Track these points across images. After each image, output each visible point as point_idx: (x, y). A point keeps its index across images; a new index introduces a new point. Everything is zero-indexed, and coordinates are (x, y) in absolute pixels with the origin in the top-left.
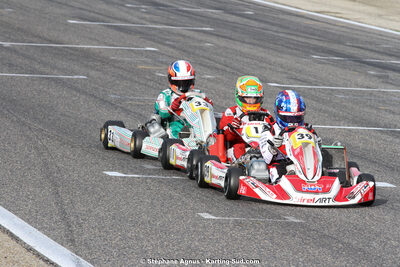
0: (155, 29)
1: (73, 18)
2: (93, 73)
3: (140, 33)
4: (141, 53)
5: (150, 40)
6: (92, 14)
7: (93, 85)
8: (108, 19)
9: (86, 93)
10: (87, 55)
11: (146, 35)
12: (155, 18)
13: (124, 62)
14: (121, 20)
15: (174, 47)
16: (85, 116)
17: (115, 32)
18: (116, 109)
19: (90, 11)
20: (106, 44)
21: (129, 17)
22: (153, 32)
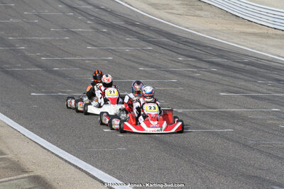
0: (278, 96)
1: (223, 92)
2: (237, 127)
3: (268, 99)
4: (269, 113)
5: (276, 104)
6: (236, 89)
7: (237, 135)
8: (245, 91)
9: (232, 140)
10: (232, 117)
11: (272, 101)
12: (278, 89)
13: (257, 119)
14: (255, 91)
16: (234, 156)
17: (252, 100)
18: (254, 150)
19: (234, 87)
20: (245, 108)
21: (261, 89)
22: (277, 99)
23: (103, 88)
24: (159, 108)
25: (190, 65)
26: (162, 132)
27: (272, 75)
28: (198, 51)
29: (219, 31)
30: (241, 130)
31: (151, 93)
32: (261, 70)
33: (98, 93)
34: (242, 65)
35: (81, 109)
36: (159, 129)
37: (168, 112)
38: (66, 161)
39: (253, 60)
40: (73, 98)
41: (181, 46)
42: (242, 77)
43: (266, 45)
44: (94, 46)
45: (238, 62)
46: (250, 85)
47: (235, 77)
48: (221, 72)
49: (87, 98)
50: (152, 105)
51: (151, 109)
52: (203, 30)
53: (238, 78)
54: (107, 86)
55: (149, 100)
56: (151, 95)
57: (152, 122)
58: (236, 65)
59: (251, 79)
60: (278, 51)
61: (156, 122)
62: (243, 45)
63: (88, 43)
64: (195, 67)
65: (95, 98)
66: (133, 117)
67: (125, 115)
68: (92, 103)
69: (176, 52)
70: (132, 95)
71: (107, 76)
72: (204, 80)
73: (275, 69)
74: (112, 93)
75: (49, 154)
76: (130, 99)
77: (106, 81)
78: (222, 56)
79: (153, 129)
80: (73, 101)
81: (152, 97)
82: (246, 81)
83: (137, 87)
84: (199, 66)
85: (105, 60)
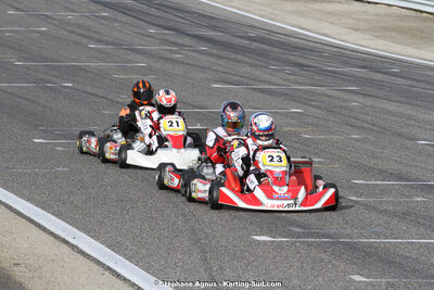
0: (300, 90)
1: (217, 82)
4: (286, 115)
5: (296, 101)
8: (251, 82)
11: (291, 97)
12: (300, 79)
14: (265, 82)
15: (320, 108)
17: (262, 95)
19: (233, 75)
21: (274, 79)
22: (298, 94)
23: (156, 115)
24: (288, 158)
25: (166, 40)
26: (298, 208)
27: (291, 58)
28: (178, 19)
31: (269, 129)
32: (275, 50)
33: (144, 125)
34: (247, 42)
35: (113, 157)
36: (292, 202)
37: (302, 167)
39: (262, 33)
40: (92, 134)
41: (153, 11)
42: (246, 59)
43: (282, 10)
44: (18, 9)
45: (240, 37)
46: (257, 73)
47: (235, 60)
48: (214, 51)
49: (120, 135)
50: (275, 153)
51: (272, 161)
53: (240, 61)
54: (165, 111)
55: (266, 143)
56: (269, 133)
57: (276, 188)
58: (237, 41)
59: (259, 63)
60: (301, 21)
61: (286, 189)
62: (247, 11)
64: (175, 44)
65: (139, 136)
66: (234, 176)
67: (211, 170)
68: (134, 145)
69: (143, 21)
70: (221, 131)
71: (168, 93)
72: (187, 64)
73: (296, 48)
74: (173, 126)
76: (218, 138)
77: (164, 102)
78: (214, 28)
79: (280, 202)
80: (94, 141)
81: (270, 136)
82: (251, 65)
83: (232, 115)
84: (181, 42)
85: (36, 32)
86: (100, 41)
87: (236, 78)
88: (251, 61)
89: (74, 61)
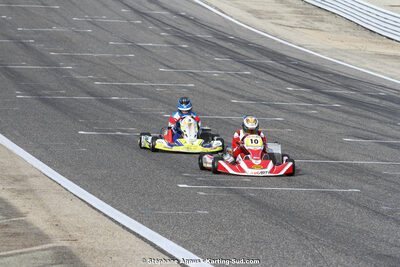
1: (348, 136)
2: (366, 187)
7: (366, 198)
8: (380, 137)
9: (359, 206)
10: (360, 170)
13: (395, 176)
14: (392, 137)
17: (390, 149)
18: (388, 218)
19: (364, 130)
20: (378, 160)
25: (303, 97)
28: (315, 79)
29: (346, 51)
30: (372, 191)
34: (377, 100)
38: (124, 227)
39: (391, 93)
41: (291, 71)
42: (374, 116)
44: (168, 67)
45: (372, 96)
46: (387, 129)
47: (366, 117)
48: (347, 108)
52: (324, 50)
53: (372, 118)
58: (368, 99)
59: (389, 120)
62: (379, 73)
63: (161, 63)
64: (311, 101)
69: (283, 80)
72: (322, 119)
75: (101, 216)
78: (347, 87)
82: (380, 122)
84: (316, 99)
85: (184, 88)
86: (242, 97)
87: (365, 133)
88: (380, 118)
89: (217, 114)
